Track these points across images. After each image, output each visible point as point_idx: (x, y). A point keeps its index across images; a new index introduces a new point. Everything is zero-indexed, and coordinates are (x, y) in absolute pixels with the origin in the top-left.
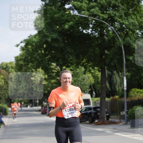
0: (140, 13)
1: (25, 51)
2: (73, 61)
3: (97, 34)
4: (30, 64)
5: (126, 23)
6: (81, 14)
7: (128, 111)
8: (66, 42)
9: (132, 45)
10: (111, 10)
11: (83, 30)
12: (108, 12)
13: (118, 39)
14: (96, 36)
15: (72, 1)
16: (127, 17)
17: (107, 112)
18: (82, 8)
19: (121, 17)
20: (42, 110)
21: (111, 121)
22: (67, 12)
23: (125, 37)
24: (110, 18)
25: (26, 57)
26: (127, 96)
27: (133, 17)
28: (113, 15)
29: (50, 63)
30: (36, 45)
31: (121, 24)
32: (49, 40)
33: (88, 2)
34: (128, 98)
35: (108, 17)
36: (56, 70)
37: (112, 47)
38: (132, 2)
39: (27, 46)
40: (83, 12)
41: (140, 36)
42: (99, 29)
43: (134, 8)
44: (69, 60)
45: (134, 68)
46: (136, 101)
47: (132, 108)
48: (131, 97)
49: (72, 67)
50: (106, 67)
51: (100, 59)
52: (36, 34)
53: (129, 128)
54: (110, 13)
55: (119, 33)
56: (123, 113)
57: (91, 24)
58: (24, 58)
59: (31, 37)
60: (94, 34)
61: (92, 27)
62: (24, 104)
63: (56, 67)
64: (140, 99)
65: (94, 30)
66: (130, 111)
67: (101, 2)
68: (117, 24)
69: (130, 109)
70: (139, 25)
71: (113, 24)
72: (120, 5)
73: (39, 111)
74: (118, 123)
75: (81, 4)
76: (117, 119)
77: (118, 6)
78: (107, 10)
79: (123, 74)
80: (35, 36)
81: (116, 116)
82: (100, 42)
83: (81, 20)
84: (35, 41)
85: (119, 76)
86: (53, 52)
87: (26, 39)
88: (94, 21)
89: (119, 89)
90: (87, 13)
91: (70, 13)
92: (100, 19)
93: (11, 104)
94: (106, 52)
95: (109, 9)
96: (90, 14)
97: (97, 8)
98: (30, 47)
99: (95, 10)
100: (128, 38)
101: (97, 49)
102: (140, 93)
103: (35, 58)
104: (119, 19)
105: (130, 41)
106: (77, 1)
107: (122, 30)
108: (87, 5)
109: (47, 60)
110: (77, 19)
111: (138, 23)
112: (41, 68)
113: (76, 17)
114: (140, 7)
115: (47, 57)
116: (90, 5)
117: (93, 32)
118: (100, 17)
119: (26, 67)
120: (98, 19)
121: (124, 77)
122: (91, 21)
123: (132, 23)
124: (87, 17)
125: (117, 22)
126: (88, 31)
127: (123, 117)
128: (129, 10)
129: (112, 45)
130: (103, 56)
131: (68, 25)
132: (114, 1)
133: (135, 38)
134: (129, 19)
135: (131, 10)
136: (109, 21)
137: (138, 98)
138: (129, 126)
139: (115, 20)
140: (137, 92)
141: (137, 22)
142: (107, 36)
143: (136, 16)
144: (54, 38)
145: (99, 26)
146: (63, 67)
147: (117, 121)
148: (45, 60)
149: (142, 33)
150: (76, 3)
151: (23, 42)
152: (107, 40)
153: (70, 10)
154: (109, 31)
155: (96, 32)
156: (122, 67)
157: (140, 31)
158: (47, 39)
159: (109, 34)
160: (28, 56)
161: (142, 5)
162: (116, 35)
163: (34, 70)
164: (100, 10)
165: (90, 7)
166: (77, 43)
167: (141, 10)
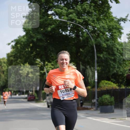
0: (109, 18)
1: (15, 49)
2: (54, 58)
3: (73, 35)
4: (19, 60)
5: (98, 26)
6: (61, 19)
7: (98, 99)
8: (49, 41)
9: (102, 45)
10: (85, 16)
11: (62, 32)
12: (83, 17)
13: (91, 39)
14: (73, 37)
15: (54, 8)
16: (98, 22)
17: (81, 100)
18: (62, 14)
19: (93, 21)
20: (28, 98)
21: (84, 107)
22: (50, 17)
23: (97, 38)
24: (85, 22)
25: (15, 54)
26: (98, 87)
27: (103, 21)
28: (88, 20)
29: (35, 59)
30: (24, 44)
31: (94, 27)
32: (35, 40)
33: (67, 9)
34: (98, 88)
35: (83, 22)
36: (40, 65)
37: (86, 46)
38: (102, 9)
39: (17, 45)
40: (63, 17)
41: (108, 37)
42: (76, 31)
43: (104, 14)
44: (50, 57)
45: (104, 64)
46: (105, 91)
47: (101, 97)
48: (101, 87)
49: (53, 63)
50: (81, 63)
51: (76, 56)
52: (24, 35)
53: (99, 113)
54: (85, 18)
55: (92, 35)
56: (94, 101)
57: (70, 27)
58: (14, 54)
59: (20, 37)
60: (71, 35)
61: (70, 30)
62: (13, 93)
63: (40, 62)
64: (108, 89)
65: (72, 32)
66: (100, 99)
67: (78, 9)
68: (90, 27)
69: (100, 98)
70: (108, 28)
71: (87, 27)
72: (93, 11)
73: (26, 98)
74: (90, 109)
75: (62, 11)
76: (89, 105)
77: (92, 13)
78: (83, 16)
79: (95, 69)
80: (24, 36)
81: (88, 104)
82: (76, 42)
83: (61, 24)
84: (24, 41)
85: (91, 70)
86: (38, 50)
87: (16, 39)
88: (72, 25)
89: (91, 81)
90: (66, 18)
91: (52, 18)
92: (76, 23)
93: (2, 93)
94: (81, 50)
95: (84, 15)
96: (69, 18)
97: (74, 14)
98: (19, 45)
99: (73, 16)
100: (99, 39)
101: (74, 47)
102: (108, 84)
103: (23, 55)
104: (92, 24)
105: (100, 41)
106: (58, 9)
107: (94, 32)
108: (66, 12)
109: (32, 56)
110: (57, 23)
111: (108, 26)
112: (27, 63)
113: (57, 21)
114: (109, 14)
115: (32, 54)
116: (68, 11)
117: (71, 33)
118: (76, 21)
119: (16, 62)
120: (75, 23)
121: (95, 70)
122: (69, 24)
123: (103, 26)
124: (66, 21)
125: (90, 26)
126: (66, 33)
127: (94, 104)
128: (100, 16)
129: (86, 44)
130: (78, 54)
131: (50, 27)
132: (88, 9)
133: (105, 39)
134: (100, 24)
135: (102, 15)
136: (84, 24)
137: (107, 89)
138: (99, 112)
139: (89, 24)
140: (106, 84)
141: (106, 26)
142: (82, 37)
143: (106, 21)
144: (39, 38)
145: (75, 29)
146: (45, 62)
147: (89, 107)
148: (31, 56)
149: (110, 35)
150: (58, 10)
151: (14, 41)
152: (82, 40)
153: (52, 16)
154: (84, 32)
155: (73, 34)
156: (94, 63)
157: (109, 33)
158: (33, 39)
159: (83, 36)
160: (18, 53)
161: (111, 12)
162: (90, 36)
163: (22, 65)
164: (77, 15)
165: (68, 13)
166: (57, 42)
167: (110, 16)
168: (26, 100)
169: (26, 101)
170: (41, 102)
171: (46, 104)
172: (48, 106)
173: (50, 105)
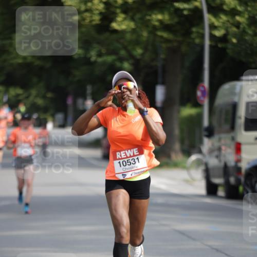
168: (98, 153)
169: (96, 159)
170: (176, 165)
171: (198, 175)
172: (212, 190)
173: (217, 181)
